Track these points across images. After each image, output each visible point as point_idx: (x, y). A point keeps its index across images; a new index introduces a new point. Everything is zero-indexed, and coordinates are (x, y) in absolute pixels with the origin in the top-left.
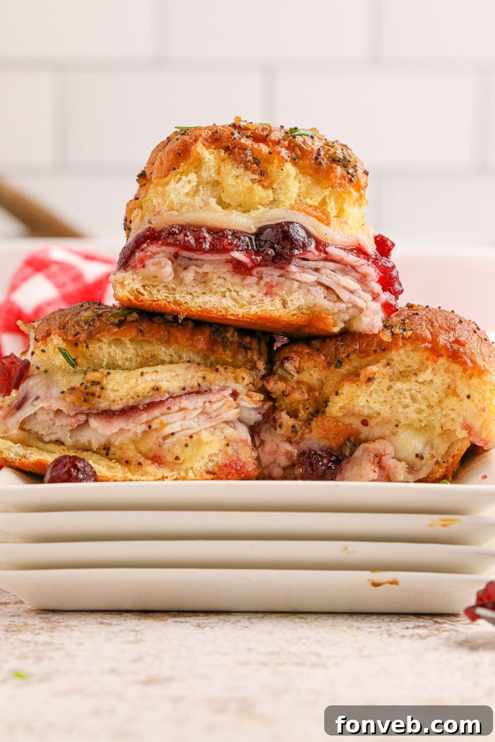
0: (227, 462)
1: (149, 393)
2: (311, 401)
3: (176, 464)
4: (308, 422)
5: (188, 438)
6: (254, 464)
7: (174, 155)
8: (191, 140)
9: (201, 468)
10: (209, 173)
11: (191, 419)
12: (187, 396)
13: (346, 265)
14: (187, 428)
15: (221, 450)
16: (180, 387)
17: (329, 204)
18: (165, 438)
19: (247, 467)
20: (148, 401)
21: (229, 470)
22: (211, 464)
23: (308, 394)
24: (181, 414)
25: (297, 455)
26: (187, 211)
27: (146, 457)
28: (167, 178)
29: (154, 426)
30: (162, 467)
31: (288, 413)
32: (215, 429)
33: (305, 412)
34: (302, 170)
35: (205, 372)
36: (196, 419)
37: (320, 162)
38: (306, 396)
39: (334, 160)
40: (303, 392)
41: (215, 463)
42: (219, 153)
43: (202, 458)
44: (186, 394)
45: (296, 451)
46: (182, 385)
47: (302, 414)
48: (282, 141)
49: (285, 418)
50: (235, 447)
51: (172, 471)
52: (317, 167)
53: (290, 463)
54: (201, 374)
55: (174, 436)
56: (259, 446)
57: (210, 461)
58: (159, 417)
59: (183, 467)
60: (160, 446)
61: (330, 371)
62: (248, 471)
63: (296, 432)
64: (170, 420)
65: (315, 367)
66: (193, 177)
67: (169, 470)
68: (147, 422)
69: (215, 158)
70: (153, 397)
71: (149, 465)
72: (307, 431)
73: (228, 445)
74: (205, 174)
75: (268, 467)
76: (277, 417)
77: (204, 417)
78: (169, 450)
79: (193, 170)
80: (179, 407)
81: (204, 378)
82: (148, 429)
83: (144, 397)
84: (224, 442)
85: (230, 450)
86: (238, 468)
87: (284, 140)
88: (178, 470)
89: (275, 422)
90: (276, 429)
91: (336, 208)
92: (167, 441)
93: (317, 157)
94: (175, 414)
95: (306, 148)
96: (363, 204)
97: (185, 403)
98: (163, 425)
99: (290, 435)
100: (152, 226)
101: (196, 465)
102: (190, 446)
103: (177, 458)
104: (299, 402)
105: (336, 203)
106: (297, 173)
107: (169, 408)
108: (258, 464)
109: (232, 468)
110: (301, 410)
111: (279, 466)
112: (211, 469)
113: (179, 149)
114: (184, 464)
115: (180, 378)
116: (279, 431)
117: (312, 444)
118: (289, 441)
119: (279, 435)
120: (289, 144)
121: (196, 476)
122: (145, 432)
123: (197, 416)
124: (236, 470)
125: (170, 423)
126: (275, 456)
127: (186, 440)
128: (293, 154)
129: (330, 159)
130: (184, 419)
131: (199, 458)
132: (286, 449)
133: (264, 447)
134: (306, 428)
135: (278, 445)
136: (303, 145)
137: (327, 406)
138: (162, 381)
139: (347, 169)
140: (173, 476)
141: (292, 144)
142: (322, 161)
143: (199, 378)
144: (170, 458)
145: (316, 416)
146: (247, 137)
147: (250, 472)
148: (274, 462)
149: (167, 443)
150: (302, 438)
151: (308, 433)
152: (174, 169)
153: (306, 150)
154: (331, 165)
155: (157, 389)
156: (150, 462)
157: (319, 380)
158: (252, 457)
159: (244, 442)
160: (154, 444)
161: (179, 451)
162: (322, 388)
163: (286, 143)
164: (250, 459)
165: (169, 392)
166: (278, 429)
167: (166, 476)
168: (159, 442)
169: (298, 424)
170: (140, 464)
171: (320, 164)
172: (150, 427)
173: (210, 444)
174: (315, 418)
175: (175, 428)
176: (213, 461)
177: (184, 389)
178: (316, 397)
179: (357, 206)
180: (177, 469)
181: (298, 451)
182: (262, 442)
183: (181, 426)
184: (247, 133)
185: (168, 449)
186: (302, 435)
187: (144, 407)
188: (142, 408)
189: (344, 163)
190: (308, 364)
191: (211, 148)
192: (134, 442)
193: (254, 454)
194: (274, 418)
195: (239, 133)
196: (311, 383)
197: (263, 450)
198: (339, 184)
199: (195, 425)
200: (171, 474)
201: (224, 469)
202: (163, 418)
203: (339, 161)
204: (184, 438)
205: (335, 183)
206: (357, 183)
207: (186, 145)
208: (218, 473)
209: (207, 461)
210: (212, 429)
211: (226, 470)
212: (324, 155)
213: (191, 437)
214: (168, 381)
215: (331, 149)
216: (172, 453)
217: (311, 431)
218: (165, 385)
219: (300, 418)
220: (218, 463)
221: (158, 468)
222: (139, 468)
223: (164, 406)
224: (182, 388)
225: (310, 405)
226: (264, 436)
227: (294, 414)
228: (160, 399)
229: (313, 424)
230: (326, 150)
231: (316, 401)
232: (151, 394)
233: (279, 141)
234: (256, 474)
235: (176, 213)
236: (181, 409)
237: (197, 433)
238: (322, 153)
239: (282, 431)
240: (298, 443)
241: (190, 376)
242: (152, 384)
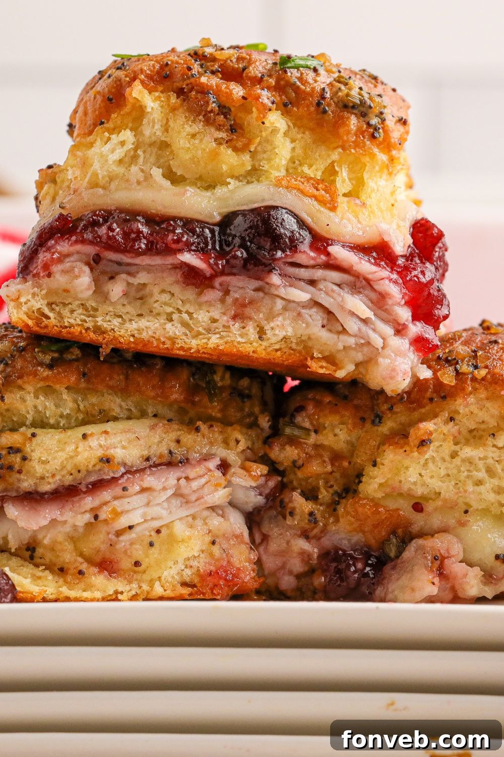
0: (213, 568)
1: (94, 466)
2: (337, 475)
3: (135, 572)
4: (333, 506)
5: (153, 533)
6: (254, 571)
7: (102, 101)
8: (128, 79)
9: (173, 577)
10: (152, 130)
11: (159, 504)
12: (153, 469)
13: (357, 276)
14: (153, 519)
15: (203, 551)
16: (142, 457)
17: (340, 173)
18: (119, 533)
19: (242, 575)
20: (93, 478)
21: (216, 581)
22: (188, 572)
23: (332, 465)
24: (143, 498)
25: (319, 557)
26: (117, 190)
27: (90, 561)
28: (91, 137)
29: (103, 516)
30: (115, 578)
31: (303, 494)
32: (194, 517)
33: (327, 491)
34: (298, 123)
35: (179, 433)
36: (165, 505)
37: (324, 108)
38: (329, 468)
39: (347, 106)
40: (324, 461)
41: (194, 570)
42: (168, 98)
43: (174, 564)
44: (150, 467)
45: (316, 550)
46: (146, 453)
47: (324, 495)
48: (266, 78)
49: (298, 501)
50: (225, 546)
51: (130, 582)
52: (319, 117)
53: (306, 569)
54: (173, 435)
55: (134, 530)
56: (261, 544)
57: (186, 567)
58: (109, 502)
59: (146, 577)
60: (111, 545)
61: (365, 429)
62: (244, 582)
63: (316, 522)
64: (127, 507)
65: (343, 424)
66: (127, 135)
67: (126, 582)
68: (92, 510)
69: (162, 107)
70: (102, 472)
71: (95, 575)
72: (331, 520)
73: (213, 543)
74: (147, 131)
75: (273, 574)
76: (286, 500)
77: (176, 502)
78: (125, 552)
79: (130, 125)
80: (141, 486)
81: (178, 441)
82: (93, 520)
83: (89, 473)
84: (208, 539)
85: (216, 550)
86: (230, 577)
87: (270, 76)
88: (139, 582)
89: (285, 507)
90: (284, 518)
91: (350, 179)
92: (121, 538)
93: (319, 101)
94: (135, 497)
95: (303, 87)
96: (394, 172)
97: (150, 480)
98: (117, 514)
99: (307, 526)
100: (65, 213)
101: (166, 573)
102: (156, 545)
103: (137, 564)
104: (318, 476)
105: (351, 171)
106: (289, 126)
107: (125, 489)
108: (258, 570)
109: (220, 578)
110: (323, 490)
111: (290, 573)
112: (188, 580)
113: (110, 92)
114: (147, 572)
115: (142, 442)
116: (289, 521)
117: (339, 539)
118: (305, 535)
119: (290, 527)
120: (277, 82)
121: (165, 590)
122: (88, 525)
123: (168, 499)
124: (226, 580)
125: (128, 511)
126: (284, 559)
127: (151, 536)
128: (283, 97)
129: (341, 105)
130: (148, 504)
131: (170, 564)
132: (302, 549)
133: (267, 545)
134: (330, 516)
135: (288, 542)
136: (298, 83)
137: (360, 482)
138: (115, 448)
139: (367, 119)
140: (131, 590)
141: (282, 83)
142: (327, 108)
143: (169, 442)
144: (126, 564)
145: (344, 498)
146: (213, 73)
147: (246, 583)
148: (283, 567)
149: (122, 541)
150: (324, 530)
151: (332, 523)
152: (102, 123)
153: (304, 91)
154: (342, 114)
155: (108, 461)
156: (96, 570)
157: (348, 442)
158: (250, 561)
159: (238, 537)
160: (103, 542)
161: (140, 552)
162: (352, 455)
163: (272, 81)
164: (247, 564)
165: (125, 465)
166: (288, 517)
167: (120, 590)
168: (110, 540)
169: (319, 510)
170: (81, 573)
171: (325, 112)
172: (96, 517)
173: (186, 542)
174: (344, 501)
175: (135, 518)
176: (191, 567)
177: (148, 459)
178: (344, 468)
179: (385, 176)
180: (136, 580)
181: (319, 550)
182: (265, 538)
183: (144, 515)
184: (213, 66)
185: (123, 550)
186: (325, 525)
187: (87, 487)
188: (84, 490)
189: (362, 109)
190: (330, 420)
191: (157, 91)
192: (73, 539)
193: (253, 556)
194: (282, 502)
195: (201, 66)
196: (335, 448)
197: (266, 550)
198: (353, 142)
199: (164, 513)
200: (128, 588)
201: (208, 579)
202: (116, 503)
203: (353, 107)
204: (148, 534)
205: (348, 140)
206: (384, 139)
207: (121, 84)
208: (198, 585)
209: (183, 567)
210: (190, 519)
211: (211, 581)
212: (332, 99)
213: (158, 532)
214: (124, 447)
215: (343, 87)
216: (130, 557)
217: (337, 521)
218: (119, 454)
219: (321, 501)
220: (198, 570)
221: (108, 580)
222: (79, 579)
223: (116, 486)
224: (145, 458)
225: (336, 480)
226: (265, 528)
227: (311, 495)
228: (112, 475)
229: (341, 510)
230: (334, 89)
231: (344, 474)
232: (98, 467)
233: (262, 78)
234: (256, 585)
235: (101, 191)
236: (144, 490)
237: (167, 526)
238: (328, 95)
239: (294, 520)
240: (318, 538)
241: (156, 439)
242: (100, 453)
